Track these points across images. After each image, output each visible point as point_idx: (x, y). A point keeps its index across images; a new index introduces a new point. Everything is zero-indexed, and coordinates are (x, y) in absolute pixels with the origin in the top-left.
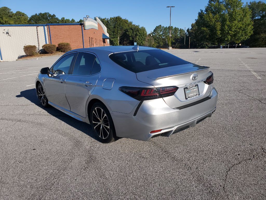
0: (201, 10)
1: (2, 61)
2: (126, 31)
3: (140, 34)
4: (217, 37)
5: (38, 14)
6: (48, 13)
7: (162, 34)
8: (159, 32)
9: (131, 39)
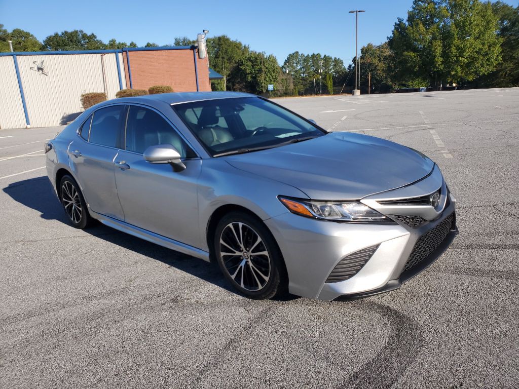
0: (399, 19)
1: (29, 126)
2: (240, 63)
3: (267, 68)
4: (435, 70)
5: (60, 34)
6: (81, 31)
7: (301, 69)
8: (295, 65)
9: (249, 79)
